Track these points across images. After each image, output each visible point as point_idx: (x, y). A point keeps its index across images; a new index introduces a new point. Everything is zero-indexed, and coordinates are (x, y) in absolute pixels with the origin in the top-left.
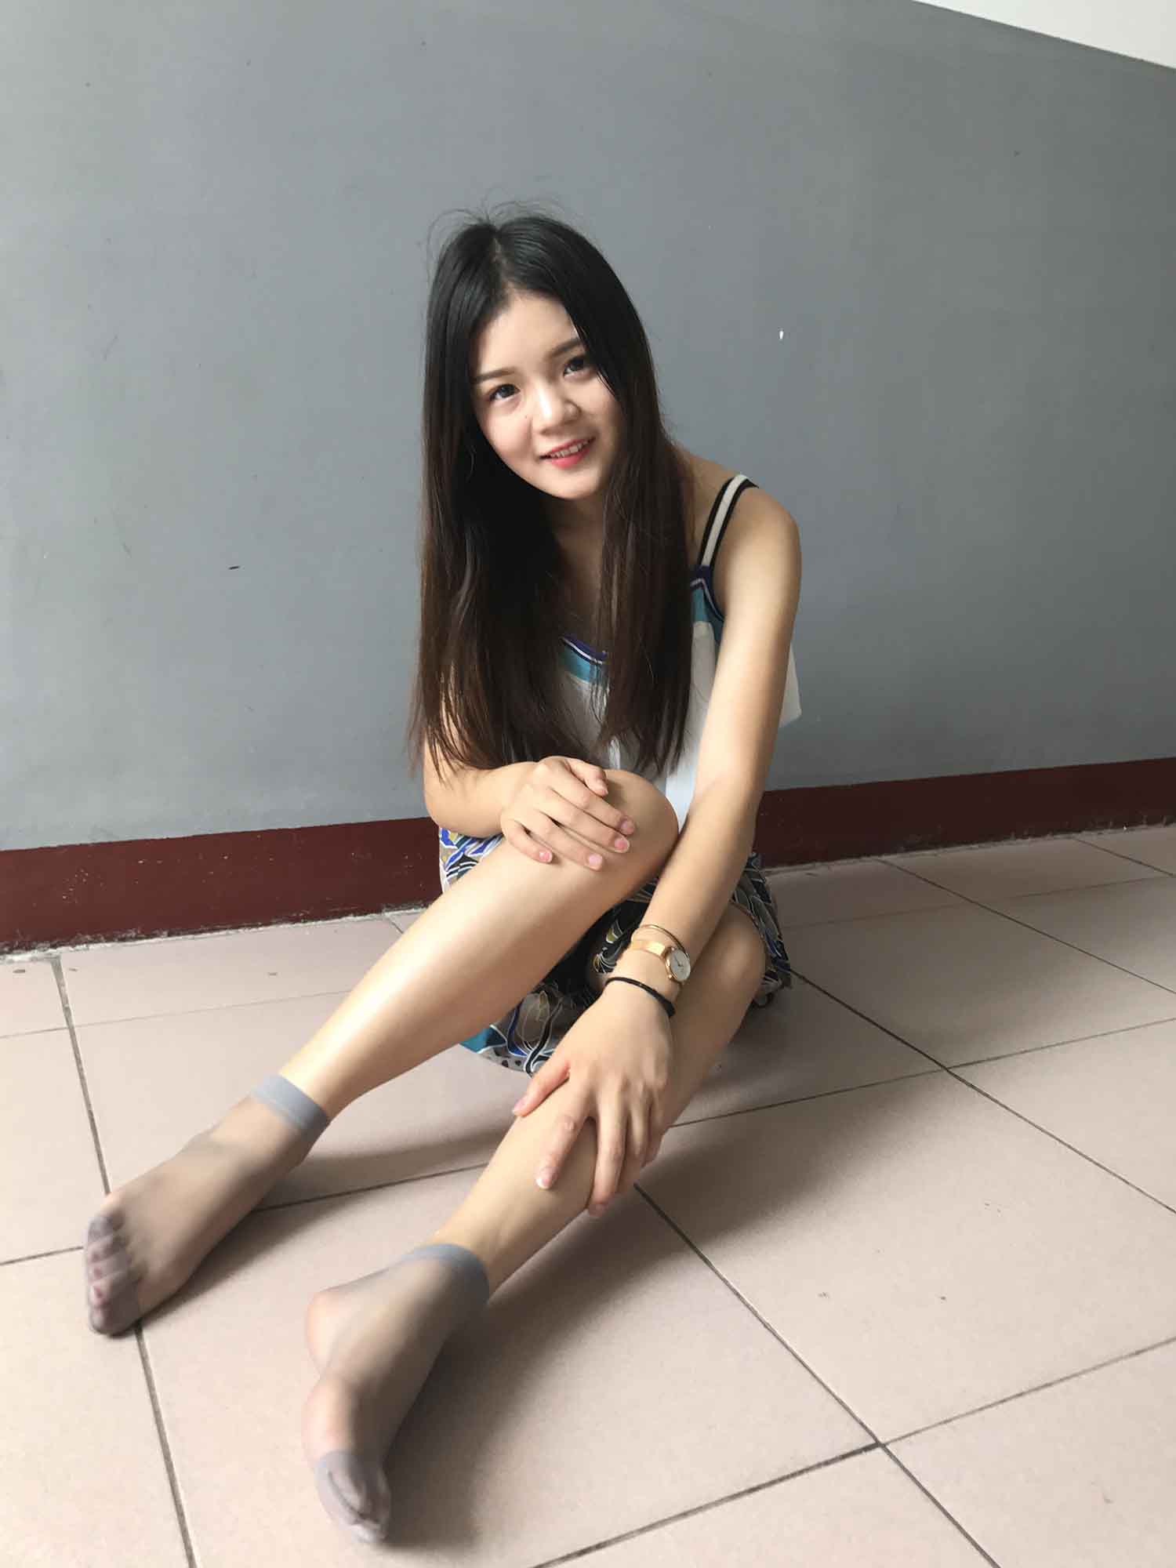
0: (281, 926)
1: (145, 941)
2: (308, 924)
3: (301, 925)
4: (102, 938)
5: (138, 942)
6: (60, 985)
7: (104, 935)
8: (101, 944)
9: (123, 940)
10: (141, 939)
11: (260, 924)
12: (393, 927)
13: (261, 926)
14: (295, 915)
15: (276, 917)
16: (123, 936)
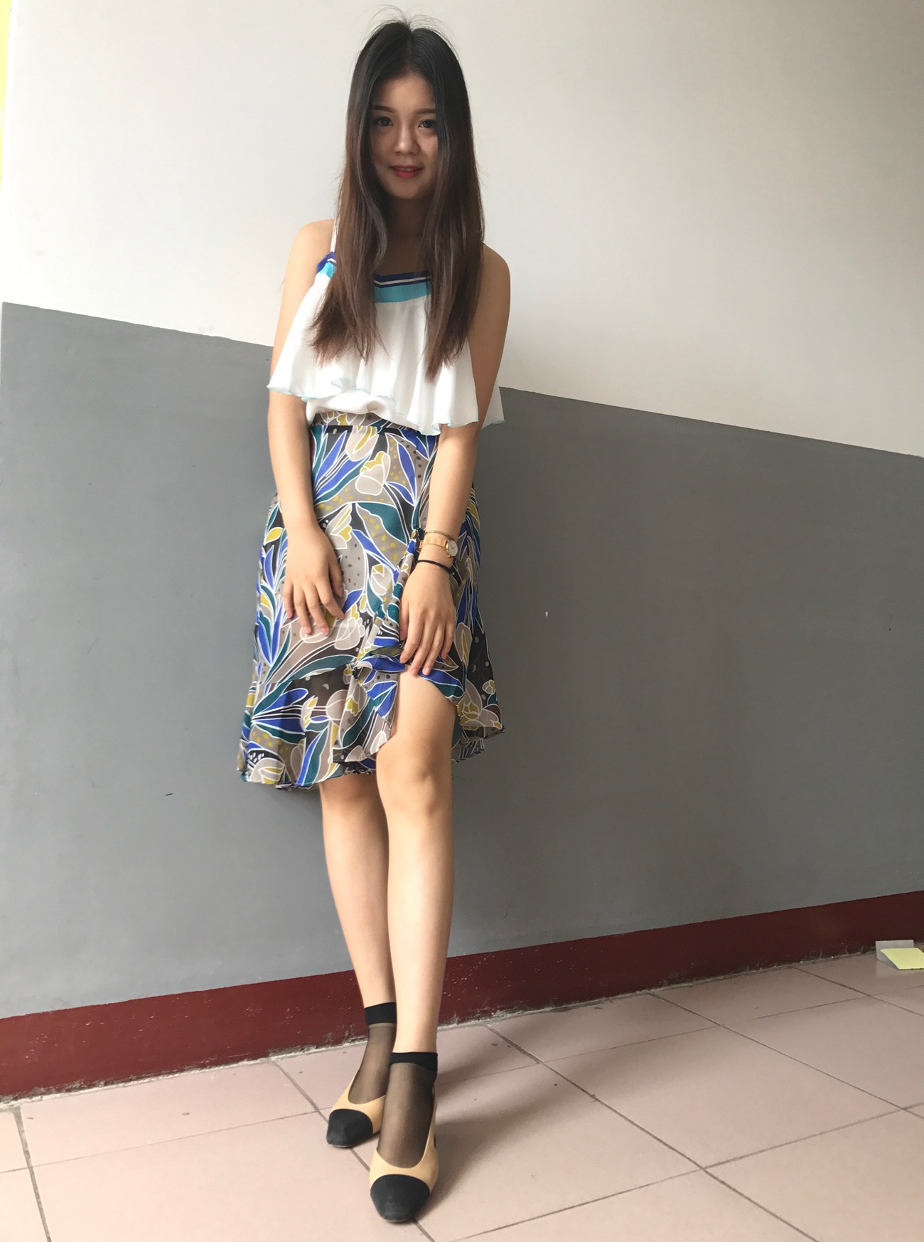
0: (192, 1072)
1: (86, 1091)
2: (212, 1069)
3: (207, 1070)
4: (53, 1090)
5: (81, 1092)
6: (21, 1132)
7: (55, 1088)
8: (52, 1095)
9: (69, 1091)
10: (83, 1088)
11: (175, 1071)
12: (278, 1069)
13: (176, 1073)
14: (202, 1062)
15: (188, 1066)
16: (70, 1087)
